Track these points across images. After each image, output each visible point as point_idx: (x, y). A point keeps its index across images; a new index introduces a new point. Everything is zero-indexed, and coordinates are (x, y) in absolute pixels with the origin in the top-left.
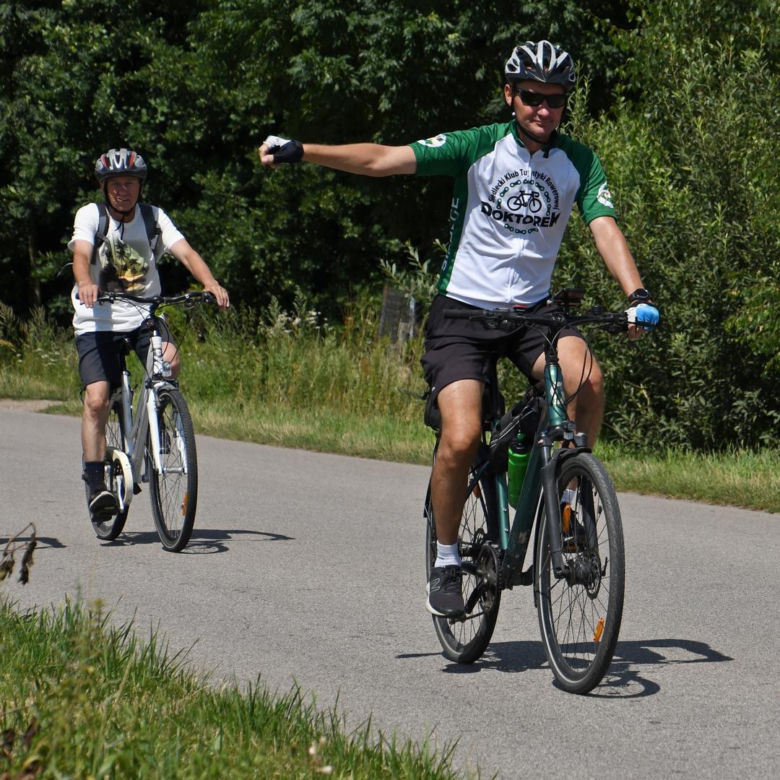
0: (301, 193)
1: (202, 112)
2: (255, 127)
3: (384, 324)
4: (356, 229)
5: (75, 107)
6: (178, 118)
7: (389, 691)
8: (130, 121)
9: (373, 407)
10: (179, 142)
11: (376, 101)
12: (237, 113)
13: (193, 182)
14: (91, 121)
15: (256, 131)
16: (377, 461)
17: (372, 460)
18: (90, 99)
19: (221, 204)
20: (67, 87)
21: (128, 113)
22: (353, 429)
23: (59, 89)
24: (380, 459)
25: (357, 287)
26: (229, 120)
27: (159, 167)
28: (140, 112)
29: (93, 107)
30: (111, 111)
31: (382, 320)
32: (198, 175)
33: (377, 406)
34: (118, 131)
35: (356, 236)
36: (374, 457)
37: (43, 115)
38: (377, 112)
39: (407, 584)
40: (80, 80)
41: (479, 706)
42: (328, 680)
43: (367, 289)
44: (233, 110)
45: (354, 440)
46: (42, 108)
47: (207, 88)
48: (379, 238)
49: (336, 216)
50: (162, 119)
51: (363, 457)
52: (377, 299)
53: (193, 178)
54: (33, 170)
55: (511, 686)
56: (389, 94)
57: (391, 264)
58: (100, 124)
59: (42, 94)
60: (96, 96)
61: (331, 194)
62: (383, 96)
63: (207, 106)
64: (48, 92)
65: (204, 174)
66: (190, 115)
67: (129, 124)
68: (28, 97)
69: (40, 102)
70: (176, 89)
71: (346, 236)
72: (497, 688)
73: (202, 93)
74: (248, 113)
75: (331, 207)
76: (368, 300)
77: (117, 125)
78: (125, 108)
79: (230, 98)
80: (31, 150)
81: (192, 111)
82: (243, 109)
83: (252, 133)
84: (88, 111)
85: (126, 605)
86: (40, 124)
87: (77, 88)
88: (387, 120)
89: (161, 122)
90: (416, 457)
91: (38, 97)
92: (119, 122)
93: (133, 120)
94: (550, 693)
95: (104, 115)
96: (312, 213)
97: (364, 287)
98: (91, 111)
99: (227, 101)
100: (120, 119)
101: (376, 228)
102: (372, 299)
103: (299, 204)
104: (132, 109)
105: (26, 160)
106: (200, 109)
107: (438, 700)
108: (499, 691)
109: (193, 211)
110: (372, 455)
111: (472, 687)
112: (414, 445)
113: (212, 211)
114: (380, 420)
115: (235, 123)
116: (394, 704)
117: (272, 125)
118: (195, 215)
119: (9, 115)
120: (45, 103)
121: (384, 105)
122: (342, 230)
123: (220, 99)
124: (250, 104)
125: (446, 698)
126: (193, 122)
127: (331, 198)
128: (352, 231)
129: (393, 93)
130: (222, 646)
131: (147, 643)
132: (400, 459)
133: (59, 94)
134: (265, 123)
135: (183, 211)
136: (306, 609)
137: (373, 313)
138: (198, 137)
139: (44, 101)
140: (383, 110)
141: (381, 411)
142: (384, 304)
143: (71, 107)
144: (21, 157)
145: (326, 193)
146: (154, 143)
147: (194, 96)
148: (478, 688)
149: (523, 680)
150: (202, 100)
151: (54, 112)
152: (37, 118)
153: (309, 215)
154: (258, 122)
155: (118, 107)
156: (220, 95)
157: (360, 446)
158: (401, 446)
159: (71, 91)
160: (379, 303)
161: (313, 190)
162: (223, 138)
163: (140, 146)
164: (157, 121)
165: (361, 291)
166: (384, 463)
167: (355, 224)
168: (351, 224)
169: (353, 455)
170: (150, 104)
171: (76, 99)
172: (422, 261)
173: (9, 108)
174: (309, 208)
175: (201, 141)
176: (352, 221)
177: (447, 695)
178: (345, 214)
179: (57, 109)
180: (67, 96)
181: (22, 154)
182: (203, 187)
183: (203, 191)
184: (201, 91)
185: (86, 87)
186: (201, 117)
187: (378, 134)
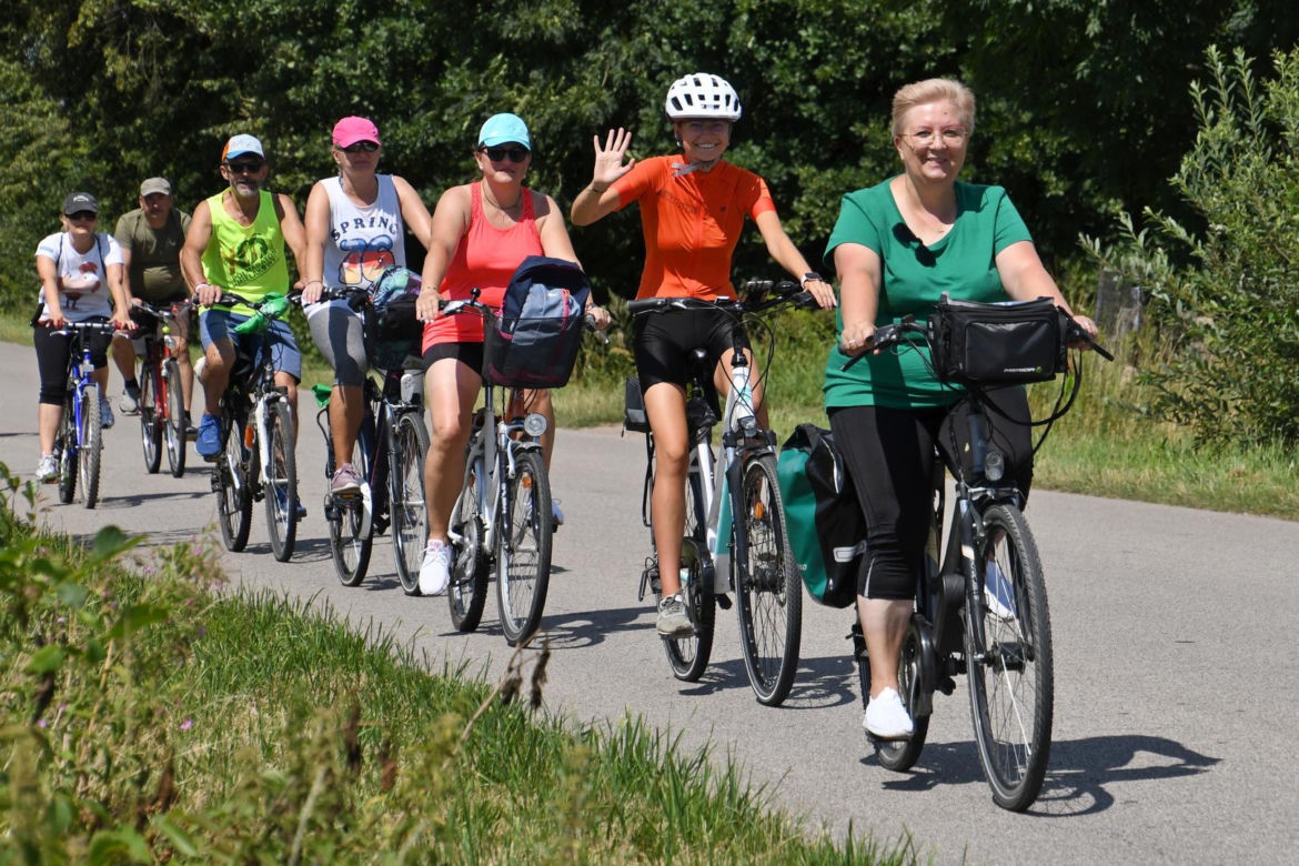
0: (991, 140)
1: (863, 41)
2: (930, 58)
3: (1101, 309)
4: (1061, 184)
5: (707, 44)
6: (833, 51)
7: (1053, 834)
8: (775, 59)
9: (1081, 421)
10: (831, 81)
11: (1082, 21)
12: (906, 41)
13: (853, 133)
14: (726, 61)
15: (933, 64)
16: (1083, 496)
17: (1076, 497)
18: (724, 31)
19: (889, 161)
20: (697, 19)
21: (772, 48)
22: (1052, 453)
23: (685, 21)
24: (1087, 494)
25: (1066, 263)
26: (898, 52)
27: (812, 116)
28: (786, 47)
29: (729, 41)
30: (750, 45)
31: (1098, 305)
32: (858, 125)
33: (1087, 421)
34: (760, 73)
35: (1061, 193)
36: (1077, 491)
37: (666, 56)
38: (1084, 38)
39: (1094, 676)
40: (711, 10)
41: (1174, 856)
42: (972, 817)
43: (1079, 265)
44: (903, 39)
45: (1053, 469)
46: (667, 48)
47: (869, 11)
48: (1092, 197)
49: (1035, 168)
50: (816, 52)
51: (1063, 491)
52: (1092, 277)
53: (852, 129)
54: (655, 127)
55: (1220, 825)
56: (1098, 11)
57: (1093, 240)
58: (738, 64)
59: (667, 29)
60: (733, 29)
61: (1027, 139)
62: (1091, 15)
63: (869, 34)
64: (675, 26)
65: (865, 122)
66: (846, 47)
67: (773, 62)
68: (648, 35)
69: (664, 40)
70: (829, 13)
71: (1048, 195)
72: (1201, 829)
73: (864, 18)
74: (922, 41)
75: (1028, 156)
76: (1079, 279)
77: (759, 64)
78: (768, 42)
79: (898, 23)
80: (653, 101)
81: (849, 42)
82: (915, 36)
83: (927, 66)
84: (723, 47)
85: (722, 711)
86: (662, 68)
87: (708, 21)
88: (1097, 45)
89: (814, 57)
90: (1133, 490)
91: (663, 34)
92: (760, 60)
93: (778, 57)
94: (1273, 836)
95: (741, 51)
96: (1005, 165)
97: (1073, 262)
98: (726, 47)
99: (894, 28)
100: (762, 55)
101: (1088, 183)
102: (1084, 277)
103: (987, 155)
104: (777, 44)
105: (646, 115)
106: (860, 38)
107: (1119, 846)
108: (1204, 833)
109: (853, 171)
110: (1076, 488)
111: (1167, 828)
112: (1131, 474)
113: (878, 169)
114: (1087, 441)
115: (906, 55)
116: (1058, 853)
117: (952, 54)
118: (855, 176)
119: (624, 58)
120: (670, 42)
121: (1093, 27)
122: (1043, 186)
123: (886, 25)
124: (923, 29)
125: (1130, 844)
126: (851, 54)
127: (1027, 144)
128: (1057, 187)
129: (1102, 9)
130: (838, 769)
131: (725, 772)
132: (1113, 493)
133: (686, 28)
134: (943, 52)
135: (841, 171)
136: (954, 715)
137: (1086, 296)
138: (859, 74)
139: (670, 38)
140: (1092, 35)
141: (1092, 430)
142: (1100, 284)
143: (702, 44)
144: (641, 112)
145: (1021, 138)
146: (805, 84)
147: (853, 22)
148: (1174, 829)
149: (1238, 817)
150: (862, 27)
151: (681, 51)
152: (660, 60)
153: (1000, 169)
154: (935, 52)
155: (760, 40)
156: (885, 20)
157: (1061, 478)
158: (1111, 474)
159: (702, 23)
160: (1095, 283)
161: (1004, 136)
162: (891, 75)
163: (787, 90)
164: (809, 57)
165: (1070, 268)
166: (1091, 498)
167: (1059, 179)
168: (1054, 179)
169: (1050, 488)
170: (800, 36)
171: (708, 34)
172: (1137, 231)
173: (624, 51)
174: (1000, 159)
175: (862, 79)
176: (1056, 175)
177: (1130, 839)
178: (1047, 166)
179: (684, 48)
180: (697, 29)
181: (643, 107)
182: (866, 140)
183: (866, 145)
184: (863, 14)
185: (720, 18)
186: (860, 48)
187: (1083, 64)
